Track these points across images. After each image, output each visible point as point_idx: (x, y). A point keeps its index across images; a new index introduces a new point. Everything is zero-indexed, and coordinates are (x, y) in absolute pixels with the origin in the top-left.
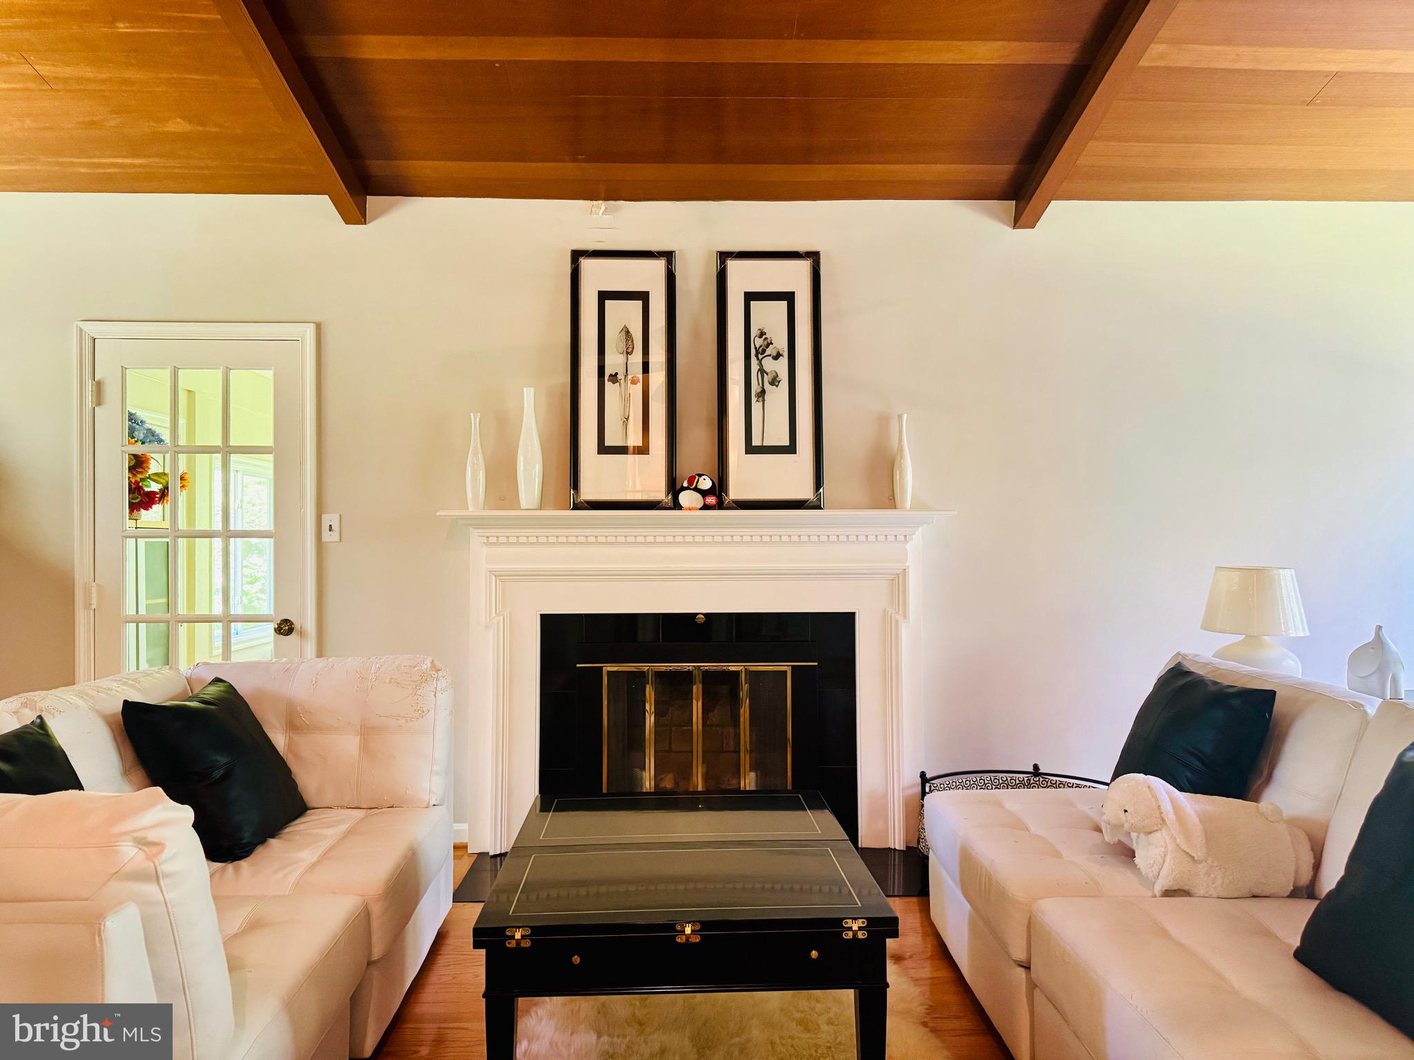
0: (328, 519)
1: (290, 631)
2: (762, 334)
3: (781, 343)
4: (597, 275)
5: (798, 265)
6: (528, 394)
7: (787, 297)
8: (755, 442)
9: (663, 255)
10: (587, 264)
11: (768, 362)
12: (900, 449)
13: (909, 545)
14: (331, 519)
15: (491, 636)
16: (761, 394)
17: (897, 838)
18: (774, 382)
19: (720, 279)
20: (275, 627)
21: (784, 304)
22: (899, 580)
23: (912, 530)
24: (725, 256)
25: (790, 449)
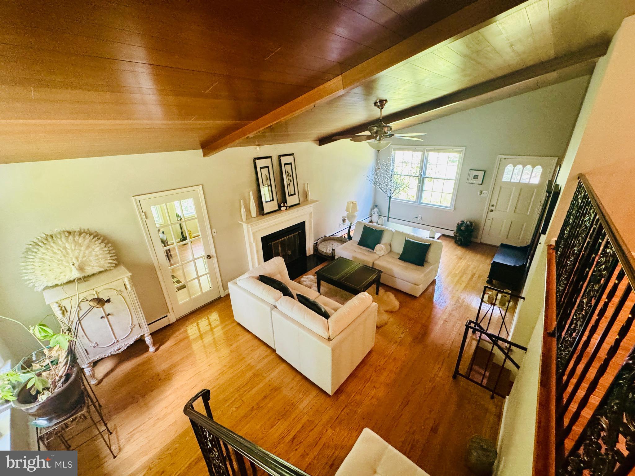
0: (213, 231)
1: (210, 258)
2: (288, 172)
3: (291, 173)
4: (260, 163)
5: (292, 157)
6: (251, 193)
7: (291, 164)
8: (290, 194)
9: (270, 157)
10: (257, 161)
11: (289, 177)
12: (308, 190)
13: (312, 207)
14: (214, 230)
15: (254, 245)
16: (289, 184)
17: (312, 253)
18: (291, 181)
19: (280, 161)
20: (206, 258)
21: (290, 165)
22: (311, 214)
23: (313, 205)
24: (280, 156)
25: (295, 194)
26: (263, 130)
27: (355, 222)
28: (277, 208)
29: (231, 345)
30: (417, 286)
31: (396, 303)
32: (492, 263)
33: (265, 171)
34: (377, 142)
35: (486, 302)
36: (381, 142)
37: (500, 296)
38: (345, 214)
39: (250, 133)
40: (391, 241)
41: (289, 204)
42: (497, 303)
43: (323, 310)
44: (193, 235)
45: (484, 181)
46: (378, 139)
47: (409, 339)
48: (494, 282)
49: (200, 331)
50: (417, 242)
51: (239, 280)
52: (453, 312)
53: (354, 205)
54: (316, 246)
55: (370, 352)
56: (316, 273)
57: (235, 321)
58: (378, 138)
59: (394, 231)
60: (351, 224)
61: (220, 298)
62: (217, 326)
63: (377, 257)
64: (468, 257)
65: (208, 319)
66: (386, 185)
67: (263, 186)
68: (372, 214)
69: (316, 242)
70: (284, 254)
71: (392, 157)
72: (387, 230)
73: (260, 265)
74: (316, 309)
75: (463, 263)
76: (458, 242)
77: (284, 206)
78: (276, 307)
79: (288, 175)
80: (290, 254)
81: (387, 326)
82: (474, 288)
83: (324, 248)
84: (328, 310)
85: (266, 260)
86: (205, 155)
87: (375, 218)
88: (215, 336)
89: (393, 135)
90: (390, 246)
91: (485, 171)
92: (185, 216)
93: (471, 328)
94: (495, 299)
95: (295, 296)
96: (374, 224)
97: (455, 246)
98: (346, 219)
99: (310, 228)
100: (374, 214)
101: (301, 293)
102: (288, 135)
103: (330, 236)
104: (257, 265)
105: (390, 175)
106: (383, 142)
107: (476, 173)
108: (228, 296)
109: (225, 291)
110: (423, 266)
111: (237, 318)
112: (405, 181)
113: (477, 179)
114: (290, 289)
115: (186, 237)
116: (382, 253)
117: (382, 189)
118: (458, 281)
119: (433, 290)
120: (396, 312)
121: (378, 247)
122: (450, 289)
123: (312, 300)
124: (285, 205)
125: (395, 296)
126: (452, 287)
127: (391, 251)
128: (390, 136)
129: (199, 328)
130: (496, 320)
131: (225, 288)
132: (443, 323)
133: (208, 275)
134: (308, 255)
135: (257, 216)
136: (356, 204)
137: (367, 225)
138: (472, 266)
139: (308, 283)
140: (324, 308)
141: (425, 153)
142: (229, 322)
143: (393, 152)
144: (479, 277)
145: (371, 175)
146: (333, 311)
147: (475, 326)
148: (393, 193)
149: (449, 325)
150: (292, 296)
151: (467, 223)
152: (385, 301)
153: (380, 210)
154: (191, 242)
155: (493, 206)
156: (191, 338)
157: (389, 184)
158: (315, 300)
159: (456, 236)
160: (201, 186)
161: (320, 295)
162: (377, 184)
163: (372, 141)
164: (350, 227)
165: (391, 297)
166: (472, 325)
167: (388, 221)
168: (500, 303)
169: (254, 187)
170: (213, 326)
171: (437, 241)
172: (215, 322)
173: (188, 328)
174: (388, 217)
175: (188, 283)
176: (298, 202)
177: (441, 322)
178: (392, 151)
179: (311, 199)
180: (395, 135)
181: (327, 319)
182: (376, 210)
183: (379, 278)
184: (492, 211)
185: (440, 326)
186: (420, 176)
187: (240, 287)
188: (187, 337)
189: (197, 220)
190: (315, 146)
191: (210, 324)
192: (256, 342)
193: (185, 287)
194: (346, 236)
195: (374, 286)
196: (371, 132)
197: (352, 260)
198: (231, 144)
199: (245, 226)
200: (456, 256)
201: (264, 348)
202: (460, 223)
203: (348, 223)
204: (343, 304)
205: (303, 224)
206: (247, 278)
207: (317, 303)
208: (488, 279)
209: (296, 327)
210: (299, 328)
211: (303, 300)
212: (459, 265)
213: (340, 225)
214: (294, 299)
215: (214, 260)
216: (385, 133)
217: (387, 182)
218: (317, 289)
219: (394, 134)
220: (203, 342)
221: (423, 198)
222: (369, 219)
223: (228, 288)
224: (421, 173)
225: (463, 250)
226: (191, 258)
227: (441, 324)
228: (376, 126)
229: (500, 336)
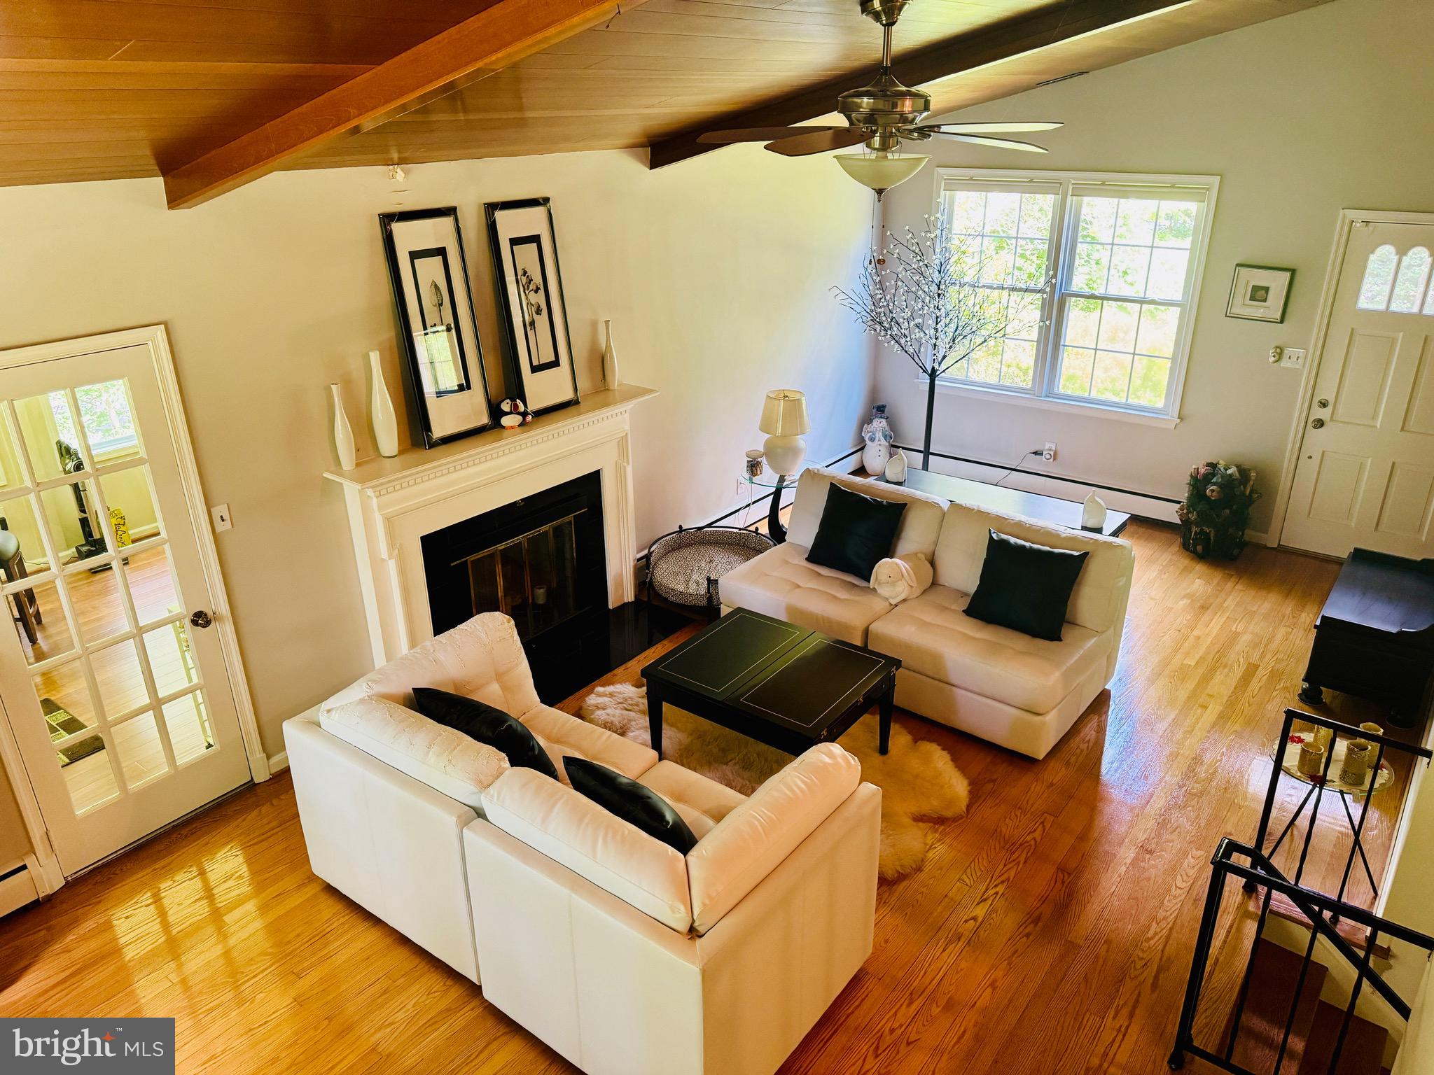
0: (216, 512)
2: (525, 273)
3: (538, 279)
4: (408, 236)
5: (539, 211)
6: (375, 358)
7: (536, 239)
8: (535, 363)
9: (450, 211)
10: (398, 228)
11: (532, 296)
12: (608, 346)
13: (627, 416)
14: (220, 510)
15: (392, 567)
16: (532, 324)
17: (629, 596)
18: (539, 312)
19: (492, 229)
20: (187, 623)
21: (535, 245)
22: (624, 440)
23: (629, 406)
24: (491, 208)
25: (556, 363)
26: (422, 98)
27: (795, 474)
28: (485, 420)
29: (299, 976)
30: (1040, 718)
31: (958, 786)
32: (1318, 623)
33: (430, 269)
34: (873, 156)
35: (1294, 770)
36: (890, 156)
37: (1342, 746)
38: (758, 443)
39: (362, 111)
40: (936, 542)
41: (534, 404)
42: (1334, 773)
43: (669, 817)
44: (134, 532)
45: (1289, 309)
46: (877, 146)
47: (1009, 922)
48: (1327, 694)
49: (166, 926)
50: (1035, 546)
51: (329, 711)
52: (1175, 814)
53: (792, 405)
54: (644, 567)
55: (855, 982)
56: (644, 673)
57: (313, 878)
58: (876, 141)
59: (945, 506)
60: (782, 479)
61: (250, 787)
62: (240, 902)
63: (879, 605)
64: (1230, 603)
65: (202, 873)
66: (917, 326)
67: (425, 328)
68: (862, 440)
69: (646, 552)
70: (518, 601)
71: (939, 215)
72: (917, 501)
73: (417, 649)
74: (642, 816)
75: (1213, 627)
76: (1195, 546)
77: (515, 410)
78: (480, 814)
79: (525, 282)
80: (541, 601)
81: (922, 876)
82: (1252, 722)
83: (676, 574)
84: (690, 816)
85: (441, 626)
86: (175, 199)
87: (875, 457)
88: (232, 941)
89: (934, 128)
90: (932, 563)
91: (1293, 272)
92: (94, 452)
93: (1238, 871)
94: (1324, 760)
95: (560, 766)
96: (871, 481)
97: (1185, 561)
98: (764, 460)
99: (621, 499)
100: (872, 440)
101: (583, 753)
102: (522, 123)
103: (699, 529)
104: (403, 647)
105: (934, 288)
106: (896, 156)
107: (1261, 278)
108: (283, 778)
109: (274, 760)
110: (1059, 639)
111: (324, 865)
112: (991, 312)
113: (1265, 300)
114: (542, 742)
115: (102, 541)
116: (900, 591)
117: (903, 341)
118: (1193, 696)
119: (1101, 731)
120: (955, 819)
121: (884, 567)
122: (1162, 727)
123: (625, 781)
124: (516, 407)
125: (955, 759)
126: (1170, 719)
127: (935, 583)
128: (924, 132)
129: (163, 914)
130: (1333, 837)
131: (272, 743)
132: (1135, 859)
133: (198, 692)
134: (612, 603)
135: (401, 452)
136: (799, 401)
137: (841, 482)
138: (1246, 638)
139: (614, 713)
140: (673, 808)
141: (1069, 198)
142: (289, 882)
143: (944, 196)
144: (1275, 676)
145: (860, 289)
146: (711, 822)
147: (1253, 866)
148: (944, 357)
149: (1156, 866)
150: (547, 768)
151: (1229, 472)
152: (917, 776)
153: (893, 426)
154: (126, 561)
155: (1324, 404)
156: (130, 954)
157: (930, 322)
158: (642, 782)
159: (1186, 522)
160: (162, 327)
161: (660, 760)
162: (880, 323)
163: (858, 150)
164: (777, 494)
165: (939, 760)
166: (1245, 862)
167: (925, 466)
168: (1344, 775)
169: (388, 333)
170: (221, 902)
171: (1110, 544)
172: (230, 883)
173: (118, 915)
174: (927, 453)
175: (112, 729)
176: (568, 395)
177: (1127, 854)
178: (942, 193)
179: (621, 385)
180: (943, 129)
181: (685, 853)
182: (879, 424)
183: (888, 684)
184: (1320, 423)
185: (1123, 869)
186: (1048, 289)
187: (334, 740)
188: (113, 951)
189: (145, 469)
190: (634, 169)
191: (209, 895)
192: (400, 957)
193: (103, 748)
194: (764, 529)
195: (871, 721)
196: (849, 118)
197: (785, 620)
198: (286, 157)
199: (351, 490)
200: (1186, 601)
201: (434, 981)
202: (1202, 471)
203: (768, 477)
204: (748, 790)
205: (593, 480)
206: (362, 701)
207: (646, 792)
208: (1306, 685)
209: (561, 891)
210: (574, 895)
211: (592, 783)
212: (1196, 633)
213: (739, 483)
214: (556, 777)
215: (226, 630)
216: (904, 119)
217: (922, 316)
218: (647, 736)
219: (939, 126)
220: (180, 966)
221: (1063, 378)
222: (852, 462)
223: (282, 747)
224: (1055, 276)
225: (1217, 576)
226: (125, 627)
227: (1128, 861)
228: (867, 94)
229: (1344, 900)
